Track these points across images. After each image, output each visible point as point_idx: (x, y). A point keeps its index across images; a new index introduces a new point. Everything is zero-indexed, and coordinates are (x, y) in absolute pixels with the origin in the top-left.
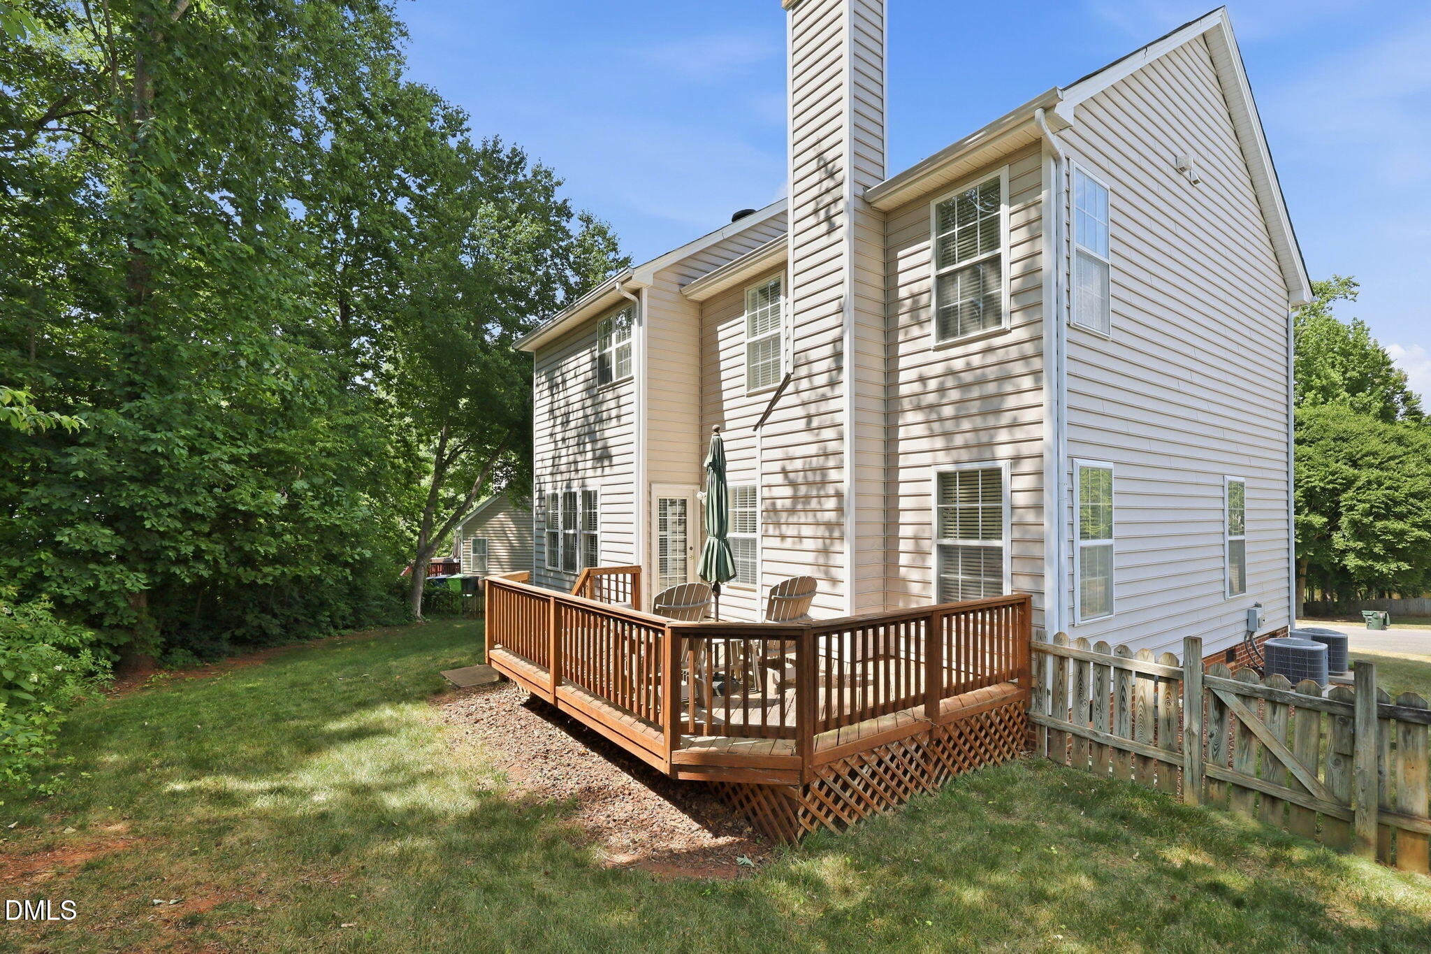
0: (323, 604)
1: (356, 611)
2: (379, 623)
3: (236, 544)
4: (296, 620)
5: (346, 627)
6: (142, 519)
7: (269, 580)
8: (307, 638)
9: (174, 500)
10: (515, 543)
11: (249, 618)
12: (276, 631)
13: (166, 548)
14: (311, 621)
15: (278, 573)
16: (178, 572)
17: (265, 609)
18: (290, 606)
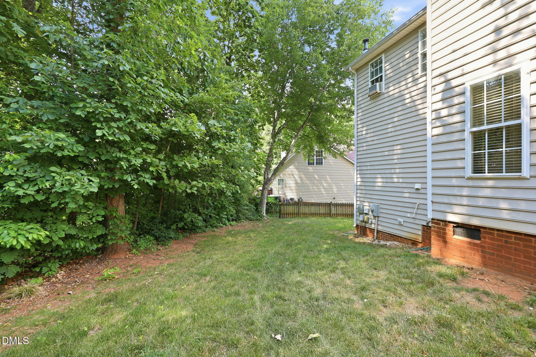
0: (223, 208)
1: (237, 212)
2: (247, 218)
3: (174, 163)
4: (210, 216)
5: (233, 220)
6: (96, 128)
7: (194, 190)
8: (216, 227)
9: (123, 116)
10: (299, 181)
11: (186, 216)
12: (200, 224)
13: (120, 159)
14: (217, 217)
15: (200, 185)
16: (129, 180)
17: (196, 211)
18: (208, 208)
